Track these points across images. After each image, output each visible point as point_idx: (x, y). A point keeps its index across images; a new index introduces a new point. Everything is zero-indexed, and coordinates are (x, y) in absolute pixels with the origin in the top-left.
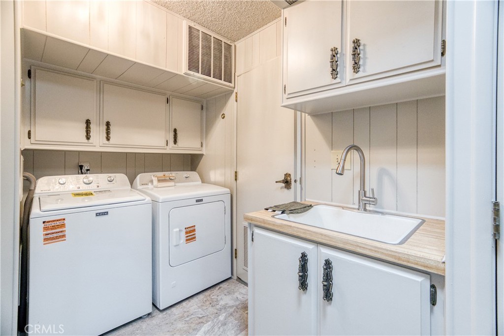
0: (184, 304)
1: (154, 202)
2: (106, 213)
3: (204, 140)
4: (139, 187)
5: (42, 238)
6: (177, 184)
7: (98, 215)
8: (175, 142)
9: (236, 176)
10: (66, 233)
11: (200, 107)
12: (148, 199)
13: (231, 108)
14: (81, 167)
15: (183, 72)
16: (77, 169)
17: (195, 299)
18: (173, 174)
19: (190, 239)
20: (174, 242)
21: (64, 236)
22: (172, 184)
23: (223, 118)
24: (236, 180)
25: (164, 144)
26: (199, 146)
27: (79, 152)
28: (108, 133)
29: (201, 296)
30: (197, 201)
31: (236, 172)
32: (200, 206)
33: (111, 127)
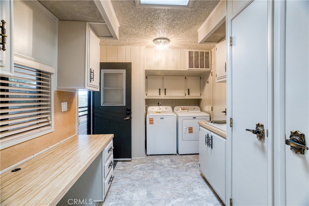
0: (188, 155)
1: (177, 117)
2: (163, 118)
3: (202, 92)
4: (175, 111)
5: (149, 123)
6: (189, 111)
7: (161, 118)
8: (189, 94)
9: (212, 109)
10: (154, 122)
11: (200, 78)
12: (175, 115)
13: (210, 78)
14: (159, 103)
15: (187, 69)
16: (158, 105)
17: (192, 155)
18: (188, 107)
19: (190, 132)
20: (184, 132)
21: (153, 123)
22: (187, 111)
23: (208, 83)
24: (212, 110)
25: (184, 95)
26: (199, 95)
27: (158, 99)
28: (165, 93)
29: (195, 155)
30: (193, 118)
31: (212, 107)
32: (194, 120)
33: (166, 91)
